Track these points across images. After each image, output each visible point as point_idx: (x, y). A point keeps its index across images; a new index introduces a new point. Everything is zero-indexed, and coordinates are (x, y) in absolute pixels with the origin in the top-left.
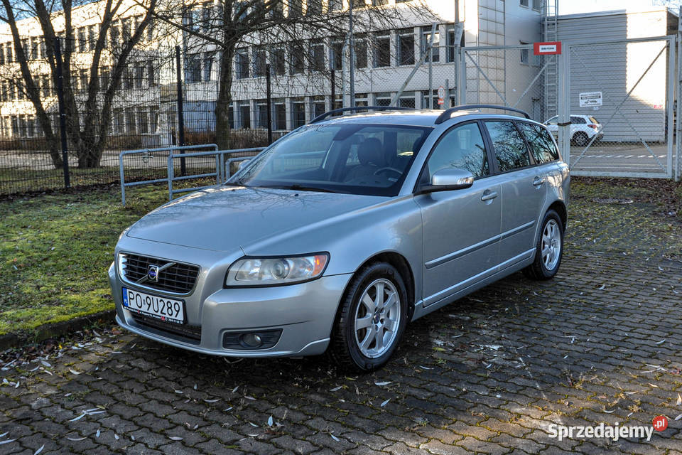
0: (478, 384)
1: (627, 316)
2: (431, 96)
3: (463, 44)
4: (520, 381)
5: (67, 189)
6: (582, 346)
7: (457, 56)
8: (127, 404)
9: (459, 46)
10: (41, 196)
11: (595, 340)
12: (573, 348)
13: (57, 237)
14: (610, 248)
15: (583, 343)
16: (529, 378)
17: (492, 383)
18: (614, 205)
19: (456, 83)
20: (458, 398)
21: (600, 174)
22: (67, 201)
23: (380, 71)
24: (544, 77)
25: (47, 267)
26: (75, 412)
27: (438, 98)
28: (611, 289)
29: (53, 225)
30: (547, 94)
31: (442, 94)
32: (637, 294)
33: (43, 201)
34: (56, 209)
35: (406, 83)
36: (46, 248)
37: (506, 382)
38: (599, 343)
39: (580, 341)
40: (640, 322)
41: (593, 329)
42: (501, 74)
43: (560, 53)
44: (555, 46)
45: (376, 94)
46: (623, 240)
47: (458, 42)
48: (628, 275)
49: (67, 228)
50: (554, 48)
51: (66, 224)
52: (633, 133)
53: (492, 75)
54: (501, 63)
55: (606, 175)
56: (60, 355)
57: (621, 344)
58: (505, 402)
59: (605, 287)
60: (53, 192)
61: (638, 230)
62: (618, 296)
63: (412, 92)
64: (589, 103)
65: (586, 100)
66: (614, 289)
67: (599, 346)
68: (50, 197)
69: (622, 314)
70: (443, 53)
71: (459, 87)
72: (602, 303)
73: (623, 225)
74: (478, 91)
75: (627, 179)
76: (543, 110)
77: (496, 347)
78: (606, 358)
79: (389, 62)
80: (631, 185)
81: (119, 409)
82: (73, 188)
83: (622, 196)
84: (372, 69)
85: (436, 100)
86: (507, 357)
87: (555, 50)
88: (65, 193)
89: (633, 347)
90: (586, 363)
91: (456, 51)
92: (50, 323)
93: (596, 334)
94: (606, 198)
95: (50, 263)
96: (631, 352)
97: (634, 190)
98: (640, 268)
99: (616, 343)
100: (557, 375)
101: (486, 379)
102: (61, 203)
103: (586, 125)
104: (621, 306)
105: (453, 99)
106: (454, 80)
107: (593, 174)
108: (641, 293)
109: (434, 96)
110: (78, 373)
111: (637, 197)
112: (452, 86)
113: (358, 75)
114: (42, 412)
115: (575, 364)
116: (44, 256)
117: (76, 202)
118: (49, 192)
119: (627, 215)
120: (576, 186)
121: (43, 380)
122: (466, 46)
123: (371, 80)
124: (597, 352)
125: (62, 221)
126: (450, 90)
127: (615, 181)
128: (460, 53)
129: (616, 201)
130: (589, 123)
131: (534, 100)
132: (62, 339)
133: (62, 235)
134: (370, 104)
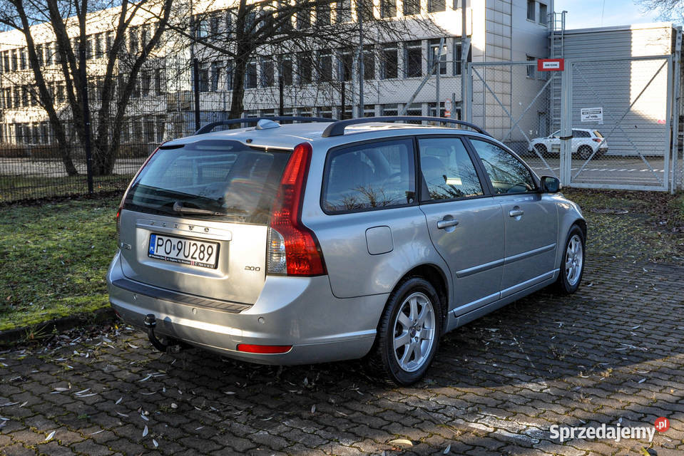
0: (478, 356)
1: (610, 308)
2: (439, 108)
3: (469, 59)
4: (514, 355)
5: (91, 194)
6: (568, 330)
7: (464, 71)
8: (184, 369)
9: (466, 61)
10: (67, 202)
11: (579, 325)
12: (560, 331)
13: (94, 237)
14: (601, 252)
15: (569, 328)
16: (521, 353)
17: (489, 355)
18: (610, 215)
19: (462, 97)
20: (461, 366)
21: (600, 186)
22: (93, 206)
23: (388, 84)
24: (549, 91)
25: (91, 263)
26: (141, 375)
27: (445, 110)
28: (598, 286)
29: (87, 227)
30: (552, 108)
31: (449, 107)
32: (621, 291)
33: (70, 206)
34: (84, 212)
35: (414, 97)
36: (86, 246)
37: (501, 355)
38: (583, 327)
39: (566, 326)
40: (620, 312)
41: (579, 317)
42: (507, 88)
43: (563, 70)
44: (558, 63)
45: (383, 106)
46: (614, 246)
47: (464, 57)
48: (615, 276)
49: (101, 229)
50: (557, 65)
51: (99, 226)
52: (632, 148)
53: (498, 88)
54: (507, 76)
55: (606, 187)
56: (117, 333)
57: (601, 328)
58: (499, 369)
59: (593, 285)
60: (78, 197)
61: (630, 237)
62: (604, 292)
63: (419, 104)
64: (590, 118)
65: (588, 116)
66: (601, 286)
67: (582, 330)
68: (76, 202)
69: (605, 306)
70: (450, 67)
71: (465, 101)
72: (589, 297)
73: (616, 232)
74: (484, 104)
75: (626, 192)
76: (548, 124)
77: (494, 330)
78: (588, 338)
79: (397, 74)
80: (628, 197)
81: (177, 373)
82: (96, 194)
83: (618, 207)
84: (379, 80)
85: (443, 113)
86: (503, 337)
87: (558, 67)
88: (89, 199)
89: (612, 330)
90: (570, 342)
91: (463, 66)
92: (105, 307)
93: (581, 321)
94: (603, 208)
95: (94, 259)
96: (608, 334)
97: (631, 201)
98: (626, 269)
99: (597, 328)
100: (545, 351)
101: (485, 353)
102: (88, 207)
103: (591, 139)
104: (606, 299)
105: (459, 112)
106: (460, 93)
107: (593, 186)
108: (625, 289)
109: (441, 108)
110: (136, 347)
111: (632, 208)
112: (458, 98)
113: (367, 88)
114: (113, 375)
115: (560, 343)
116: (87, 253)
117: (101, 206)
118: (74, 197)
119: (621, 224)
120: (576, 197)
121: (108, 352)
122: (473, 61)
123: (378, 92)
124: (580, 334)
125: (94, 223)
126: (457, 103)
127: (614, 193)
128: (467, 68)
129: (613, 211)
130: (593, 136)
131: (540, 114)
132: (117, 321)
133: (98, 235)
134: (378, 115)
